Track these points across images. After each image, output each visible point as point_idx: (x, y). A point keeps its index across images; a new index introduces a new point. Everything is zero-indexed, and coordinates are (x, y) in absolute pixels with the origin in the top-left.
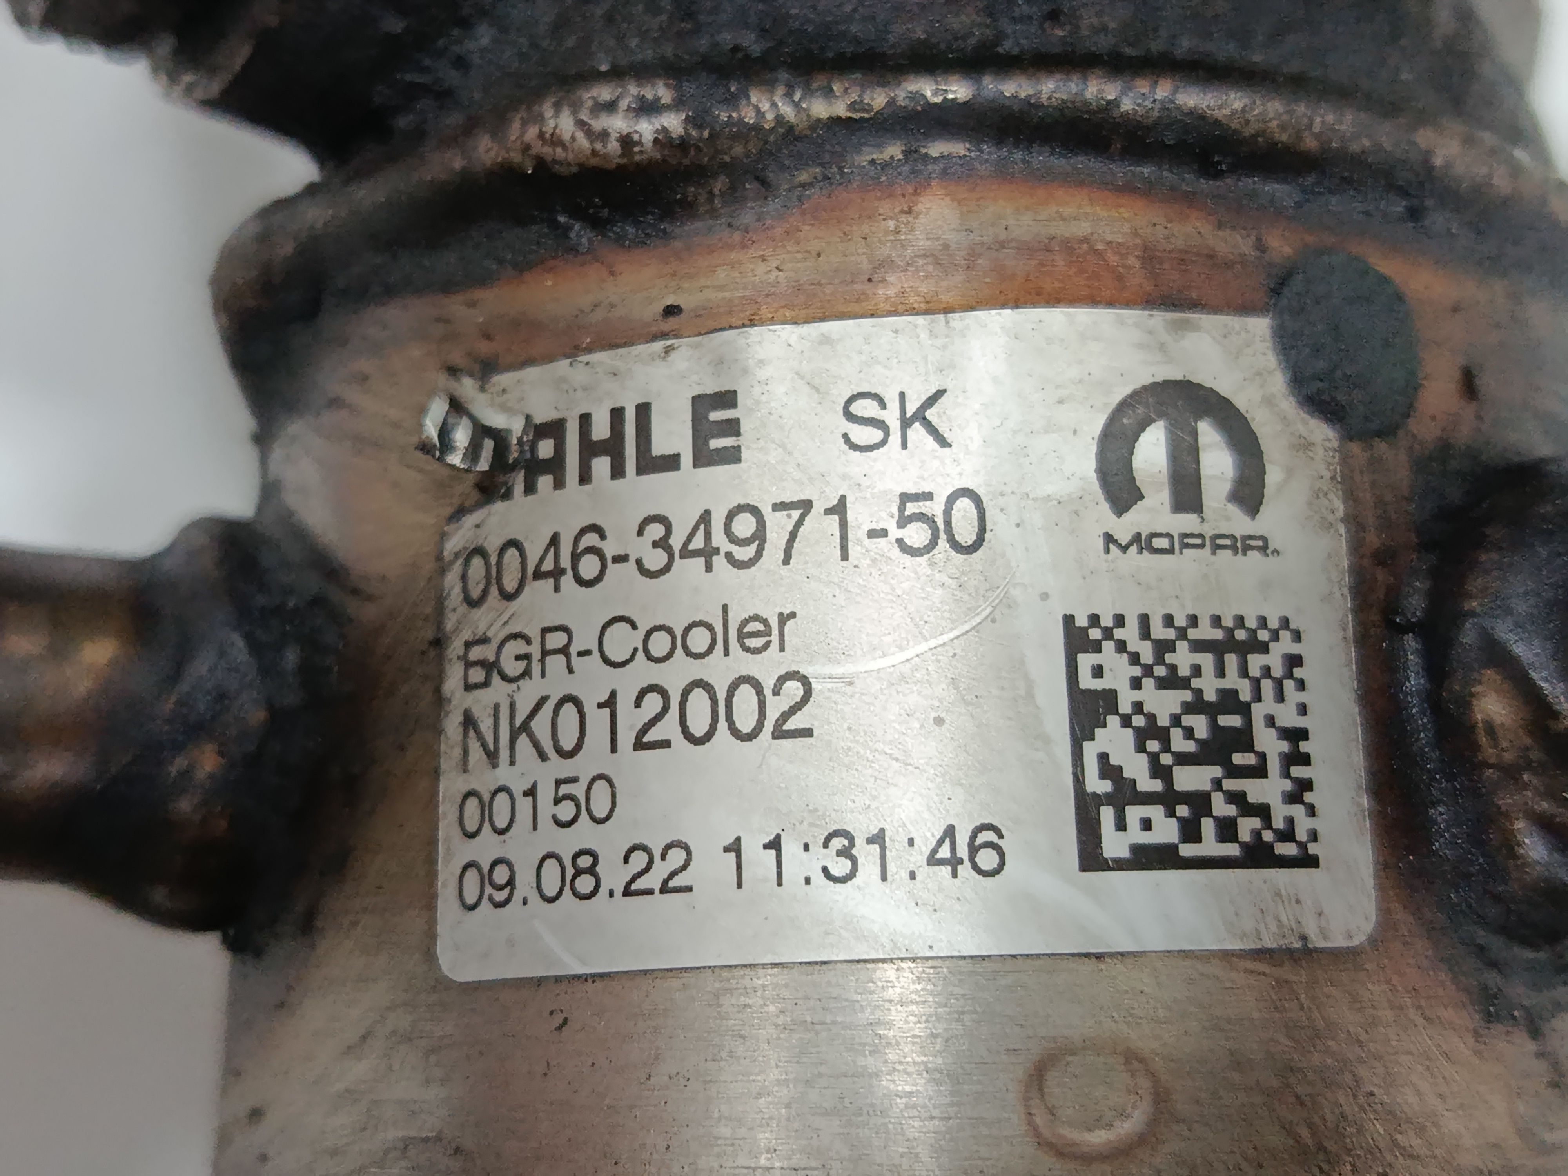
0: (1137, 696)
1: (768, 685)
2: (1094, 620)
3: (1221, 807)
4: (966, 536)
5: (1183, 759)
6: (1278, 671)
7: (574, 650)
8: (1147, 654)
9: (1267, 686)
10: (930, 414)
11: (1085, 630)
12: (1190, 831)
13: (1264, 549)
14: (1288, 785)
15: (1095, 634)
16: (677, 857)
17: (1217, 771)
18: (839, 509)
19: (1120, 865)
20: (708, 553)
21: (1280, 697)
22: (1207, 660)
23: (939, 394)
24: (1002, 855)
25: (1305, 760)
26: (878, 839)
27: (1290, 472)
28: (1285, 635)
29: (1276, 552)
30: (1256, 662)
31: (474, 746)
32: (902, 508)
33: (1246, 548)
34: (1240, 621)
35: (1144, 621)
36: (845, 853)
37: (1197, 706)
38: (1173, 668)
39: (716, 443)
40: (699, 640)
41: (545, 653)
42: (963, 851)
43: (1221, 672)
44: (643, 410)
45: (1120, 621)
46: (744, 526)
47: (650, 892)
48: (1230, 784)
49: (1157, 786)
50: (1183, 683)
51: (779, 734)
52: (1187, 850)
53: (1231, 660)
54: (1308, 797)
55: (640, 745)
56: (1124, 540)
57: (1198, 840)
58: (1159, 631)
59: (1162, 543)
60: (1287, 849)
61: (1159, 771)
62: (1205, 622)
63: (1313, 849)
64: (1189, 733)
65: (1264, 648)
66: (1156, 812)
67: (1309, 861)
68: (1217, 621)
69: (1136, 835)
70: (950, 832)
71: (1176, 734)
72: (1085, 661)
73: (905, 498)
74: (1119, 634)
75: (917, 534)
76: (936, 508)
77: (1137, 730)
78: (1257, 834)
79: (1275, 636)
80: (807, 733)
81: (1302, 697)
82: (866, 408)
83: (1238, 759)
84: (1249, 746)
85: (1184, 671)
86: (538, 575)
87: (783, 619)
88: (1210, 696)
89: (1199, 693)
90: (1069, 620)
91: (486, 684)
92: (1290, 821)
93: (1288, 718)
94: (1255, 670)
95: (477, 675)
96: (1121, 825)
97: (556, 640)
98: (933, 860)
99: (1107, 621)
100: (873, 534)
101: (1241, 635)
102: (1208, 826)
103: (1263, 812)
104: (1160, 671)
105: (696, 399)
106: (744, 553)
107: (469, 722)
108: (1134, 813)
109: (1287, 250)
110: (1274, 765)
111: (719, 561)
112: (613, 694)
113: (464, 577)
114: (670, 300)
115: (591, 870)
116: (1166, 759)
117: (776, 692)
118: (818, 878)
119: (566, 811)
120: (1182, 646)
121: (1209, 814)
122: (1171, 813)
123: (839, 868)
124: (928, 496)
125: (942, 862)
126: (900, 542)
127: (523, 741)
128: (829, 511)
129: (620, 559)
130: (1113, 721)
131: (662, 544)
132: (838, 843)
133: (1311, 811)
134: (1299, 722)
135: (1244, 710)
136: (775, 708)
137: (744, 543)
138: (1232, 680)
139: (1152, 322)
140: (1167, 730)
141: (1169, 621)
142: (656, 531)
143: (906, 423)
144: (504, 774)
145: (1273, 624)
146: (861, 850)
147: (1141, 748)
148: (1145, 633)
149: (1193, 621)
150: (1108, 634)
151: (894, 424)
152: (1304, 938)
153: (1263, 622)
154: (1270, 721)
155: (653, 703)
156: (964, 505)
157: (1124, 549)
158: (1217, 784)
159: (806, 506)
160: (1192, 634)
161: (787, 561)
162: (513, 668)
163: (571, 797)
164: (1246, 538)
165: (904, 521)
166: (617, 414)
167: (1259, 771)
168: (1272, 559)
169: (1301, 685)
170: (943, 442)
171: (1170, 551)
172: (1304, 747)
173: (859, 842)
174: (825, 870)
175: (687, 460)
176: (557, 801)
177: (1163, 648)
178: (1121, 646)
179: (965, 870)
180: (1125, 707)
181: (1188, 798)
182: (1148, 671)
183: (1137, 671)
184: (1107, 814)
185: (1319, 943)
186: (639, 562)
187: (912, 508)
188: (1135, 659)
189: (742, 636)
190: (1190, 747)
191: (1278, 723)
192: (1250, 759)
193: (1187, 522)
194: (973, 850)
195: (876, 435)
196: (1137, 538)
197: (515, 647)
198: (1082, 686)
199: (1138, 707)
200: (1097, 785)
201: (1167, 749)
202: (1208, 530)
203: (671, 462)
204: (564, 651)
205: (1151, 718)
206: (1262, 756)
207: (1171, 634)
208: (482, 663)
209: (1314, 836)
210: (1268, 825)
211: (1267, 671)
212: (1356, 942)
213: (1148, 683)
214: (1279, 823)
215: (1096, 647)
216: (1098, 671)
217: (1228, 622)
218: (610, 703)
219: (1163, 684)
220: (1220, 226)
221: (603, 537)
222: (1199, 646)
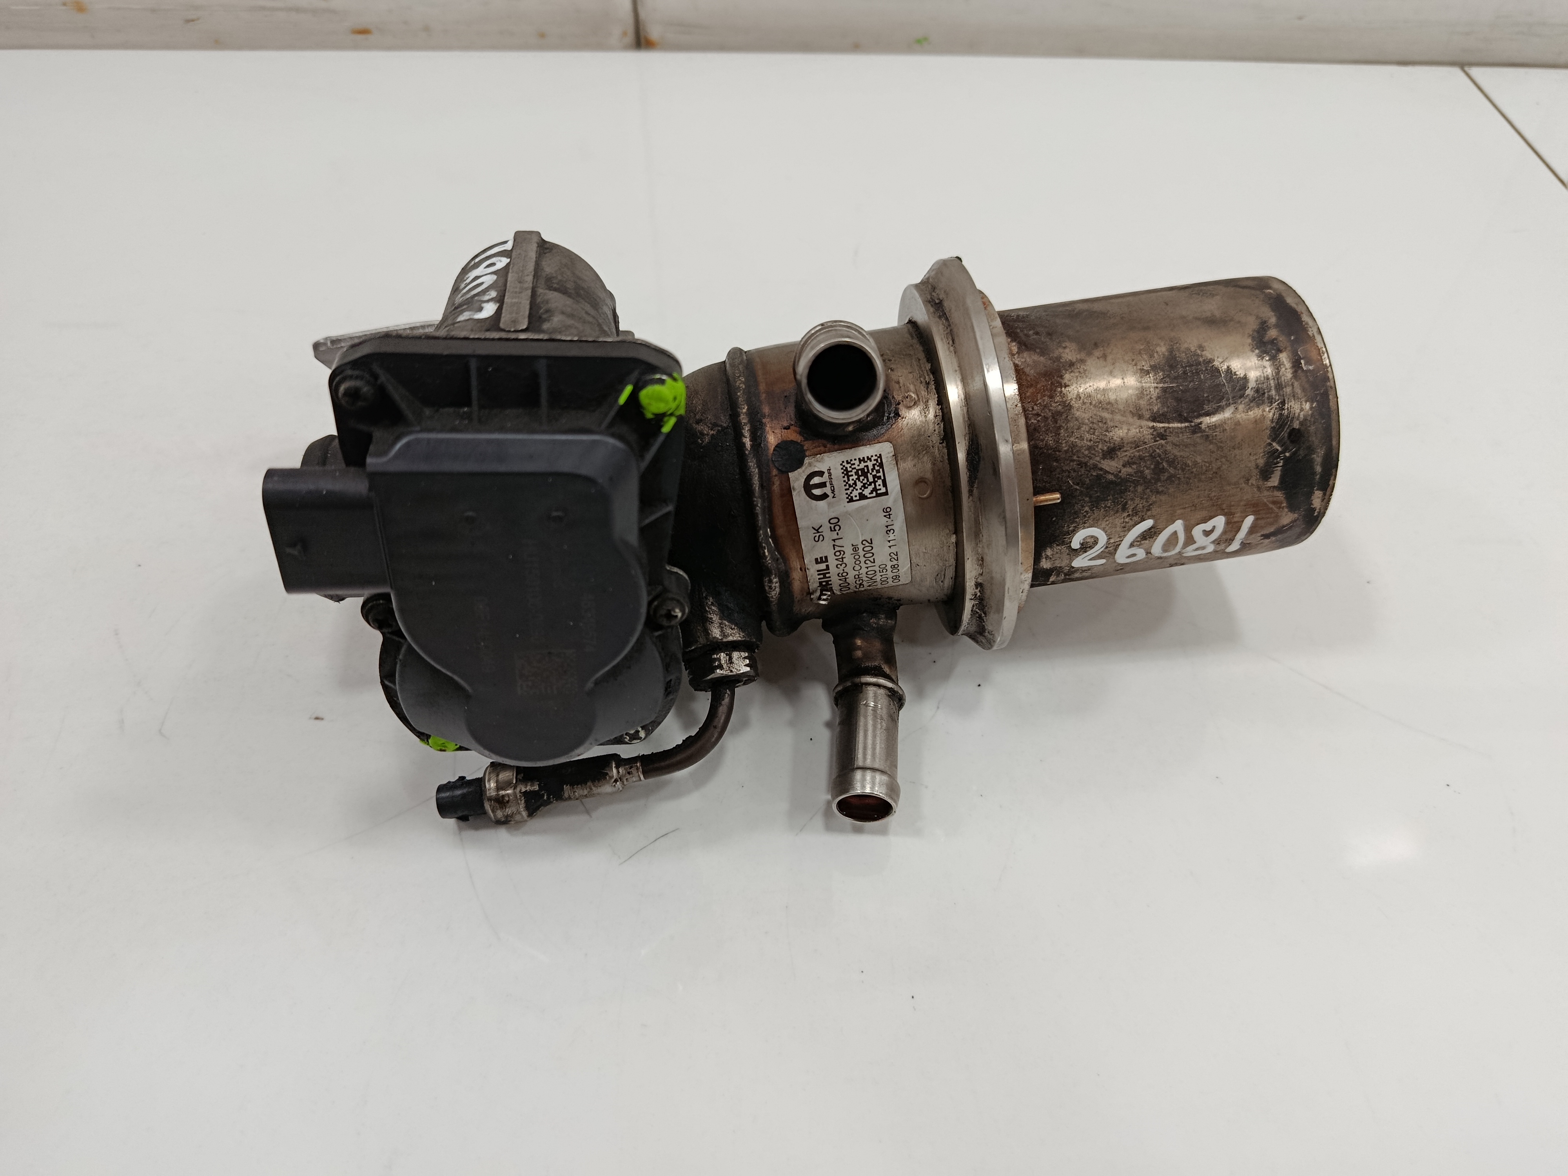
0: (859, 489)
1: (864, 546)
2: (847, 498)
3: (874, 473)
4: (837, 520)
5: (868, 481)
6: (850, 465)
7: (858, 574)
8: (852, 488)
9: (853, 467)
10: (816, 529)
11: (849, 499)
12: (879, 478)
13: (830, 470)
14: (869, 461)
15: (850, 498)
16: (892, 554)
17: (869, 474)
18: (834, 540)
19: (887, 489)
20: (842, 558)
21: (854, 464)
22: (851, 478)
23: (813, 528)
24: (888, 508)
25: (864, 458)
26: (887, 527)
27: (815, 466)
28: (843, 464)
29: (830, 467)
30: (849, 469)
31: (873, 585)
32: (833, 531)
33: (830, 473)
34: (843, 473)
35: (846, 490)
36: (890, 531)
37: (858, 479)
38: (853, 484)
39: (824, 560)
40: (857, 557)
41: (859, 578)
42: (888, 514)
43: (852, 475)
44: (818, 571)
45: (847, 494)
46: (838, 554)
47: (897, 558)
48: (870, 472)
49: (873, 484)
50: (855, 482)
51: (872, 543)
52: (882, 478)
53: (850, 474)
54: (870, 457)
55: (874, 562)
56: (833, 495)
57: (880, 476)
58: (847, 487)
59: (832, 488)
60: (879, 459)
61: (870, 484)
62: (844, 479)
63: (878, 455)
64: (863, 480)
65: (846, 468)
66: (877, 484)
67: (880, 456)
68: (844, 477)
69: (881, 487)
70: (885, 516)
71: (864, 482)
72: (854, 499)
73: (831, 530)
74: (849, 494)
75: (837, 528)
76: (832, 526)
77: (864, 488)
78: (878, 466)
79: (844, 466)
80: (871, 539)
81: (853, 460)
82: (817, 539)
83: (866, 471)
84: (864, 469)
85: (853, 482)
86: (846, 581)
87: (853, 545)
88: (856, 477)
89: (856, 479)
90: (848, 502)
91: (863, 585)
92: (874, 460)
93: (857, 462)
94: (851, 469)
95: (862, 586)
96: (880, 489)
97: (857, 577)
98: (890, 518)
99: (847, 496)
100: (838, 534)
101: (845, 472)
102: (878, 475)
103: (874, 465)
104: (854, 486)
105: (816, 564)
106: (842, 553)
107: (869, 586)
108: (878, 487)
109: (775, 470)
110: (866, 464)
111: (844, 556)
112: (866, 567)
113: (845, 591)
114: (799, 570)
115: (894, 566)
116: (868, 483)
117: (864, 545)
118: (894, 534)
119: (885, 571)
120: (849, 483)
121: (876, 475)
122: (877, 481)
123: (892, 531)
124: (831, 527)
125: (890, 516)
126: (839, 530)
127: (873, 578)
128: (835, 542)
129: (843, 570)
130: (863, 493)
131: (841, 565)
132: (888, 532)
133: (872, 456)
134: (857, 460)
135: (858, 470)
136: (867, 544)
137: (841, 553)
138: (853, 473)
139: (795, 494)
140: (863, 484)
141: (845, 485)
142: (839, 566)
143: (818, 532)
144: (878, 580)
145: (842, 467)
146: (889, 529)
147: (867, 488)
148: (848, 489)
149: (844, 481)
150: (849, 495)
151: (819, 534)
152: (893, 456)
153: (842, 469)
154: (858, 465)
155: (867, 562)
156: (831, 521)
157: (835, 495)
158: (871, 474)
159: (834, 545)
160: (847, 481)
161: (843, 547)
162: (861, 581)
163: (882, 570)
164: (828, 473)
165: (835, 530)
166: (818, 575)
167: (867, 466)
168: (831, 468)
169: (851, 460)
170: (821, 526)
171: (833, 486)
172: (862, 459)
173: (888, 529)
174: (893, 533)
175: (827, 564)
176: (883, 572)
177: (850, 486)
178: (851, 493)
179: (890, 513)
180: (861, 491)
181: (874, 479)
182: (854, 488)
183: (855, 490)
184: (879, 492)
185: (893, 453)
186: (844, 567)
187: (833, 529)
188: (853, 490)
189: (856, 551)
190: (865, 479)
191: (858, 464)
192: (866, 468)
193: (828, 484)
194: (887, 512)
195: (821, 536)
196: (832, 493)
197: (858, 582)
198: (858, 498)
199: (861, 489)
200: (874, 494)
201: (866, 483)
202: (829, 480)
203: (827, 566)
204: (858, 575)
205: (862, 486)
206: (865, 466)
207: (847, 485)
208: (860, 586)
209: (876, 455)
210: (876, 464)
211: (850, 467)
212: (892, 446)
213: (856, 488)
214: (875, 462)
215: (852, 497)
216: (856, 496)
217: (843, 475)
218: (867, 568)
219: (856, 485)
220: (774, 483)
221: (840, 573)
222: (849, 480)
